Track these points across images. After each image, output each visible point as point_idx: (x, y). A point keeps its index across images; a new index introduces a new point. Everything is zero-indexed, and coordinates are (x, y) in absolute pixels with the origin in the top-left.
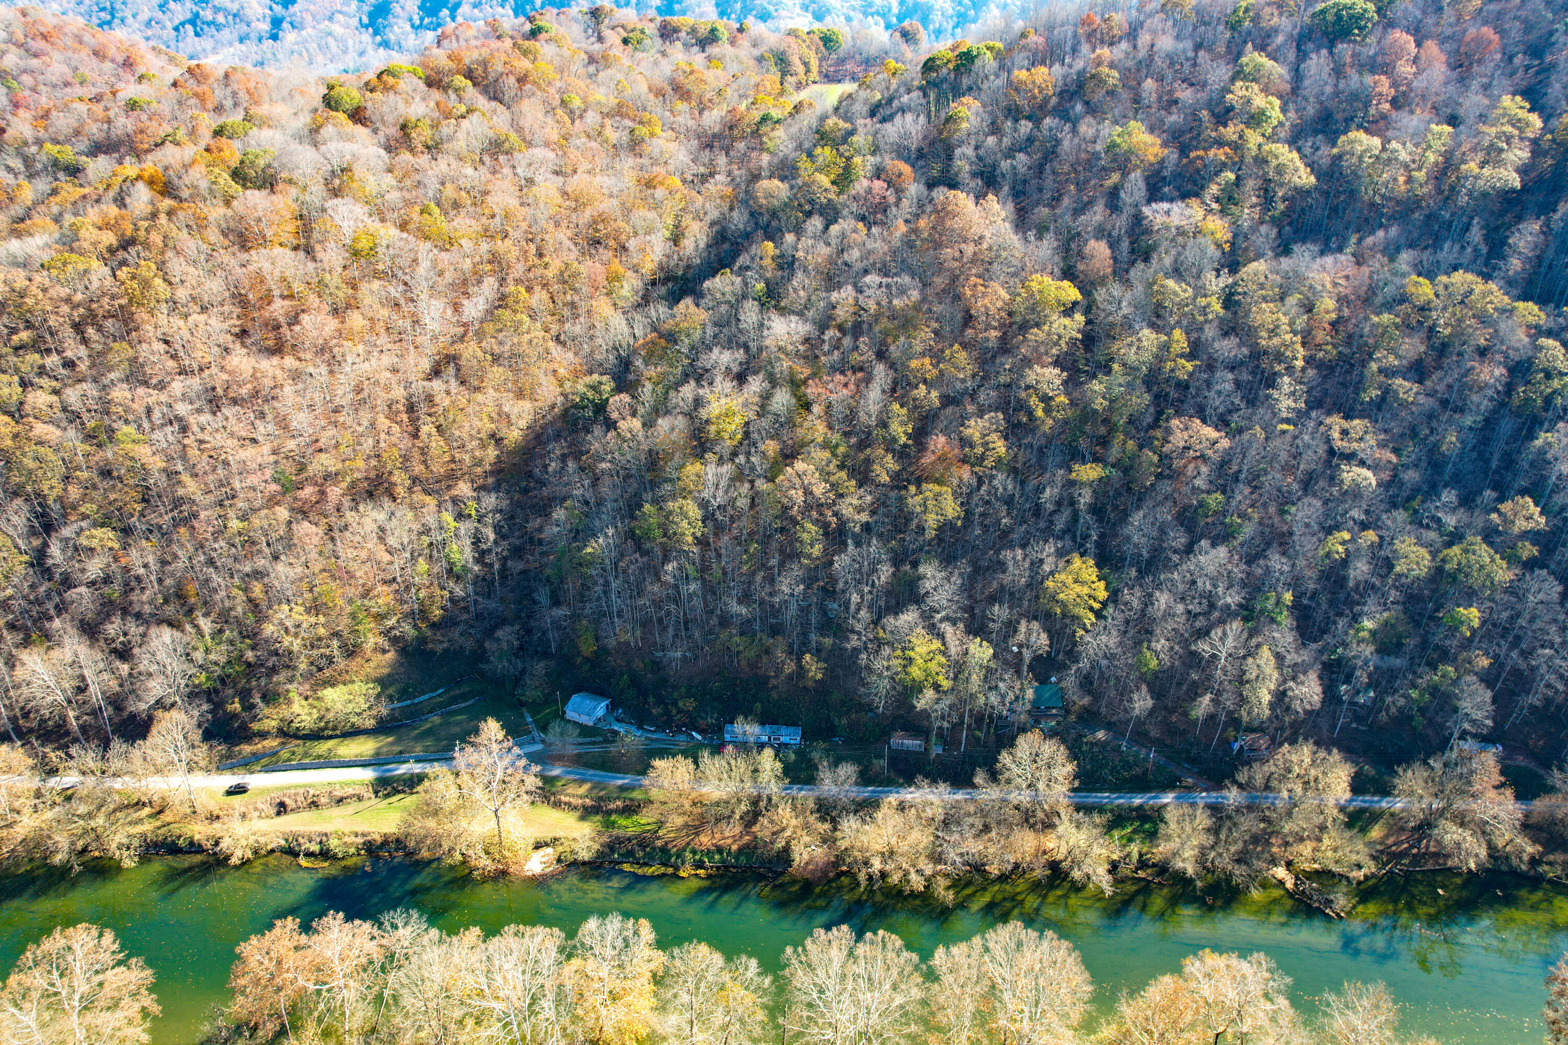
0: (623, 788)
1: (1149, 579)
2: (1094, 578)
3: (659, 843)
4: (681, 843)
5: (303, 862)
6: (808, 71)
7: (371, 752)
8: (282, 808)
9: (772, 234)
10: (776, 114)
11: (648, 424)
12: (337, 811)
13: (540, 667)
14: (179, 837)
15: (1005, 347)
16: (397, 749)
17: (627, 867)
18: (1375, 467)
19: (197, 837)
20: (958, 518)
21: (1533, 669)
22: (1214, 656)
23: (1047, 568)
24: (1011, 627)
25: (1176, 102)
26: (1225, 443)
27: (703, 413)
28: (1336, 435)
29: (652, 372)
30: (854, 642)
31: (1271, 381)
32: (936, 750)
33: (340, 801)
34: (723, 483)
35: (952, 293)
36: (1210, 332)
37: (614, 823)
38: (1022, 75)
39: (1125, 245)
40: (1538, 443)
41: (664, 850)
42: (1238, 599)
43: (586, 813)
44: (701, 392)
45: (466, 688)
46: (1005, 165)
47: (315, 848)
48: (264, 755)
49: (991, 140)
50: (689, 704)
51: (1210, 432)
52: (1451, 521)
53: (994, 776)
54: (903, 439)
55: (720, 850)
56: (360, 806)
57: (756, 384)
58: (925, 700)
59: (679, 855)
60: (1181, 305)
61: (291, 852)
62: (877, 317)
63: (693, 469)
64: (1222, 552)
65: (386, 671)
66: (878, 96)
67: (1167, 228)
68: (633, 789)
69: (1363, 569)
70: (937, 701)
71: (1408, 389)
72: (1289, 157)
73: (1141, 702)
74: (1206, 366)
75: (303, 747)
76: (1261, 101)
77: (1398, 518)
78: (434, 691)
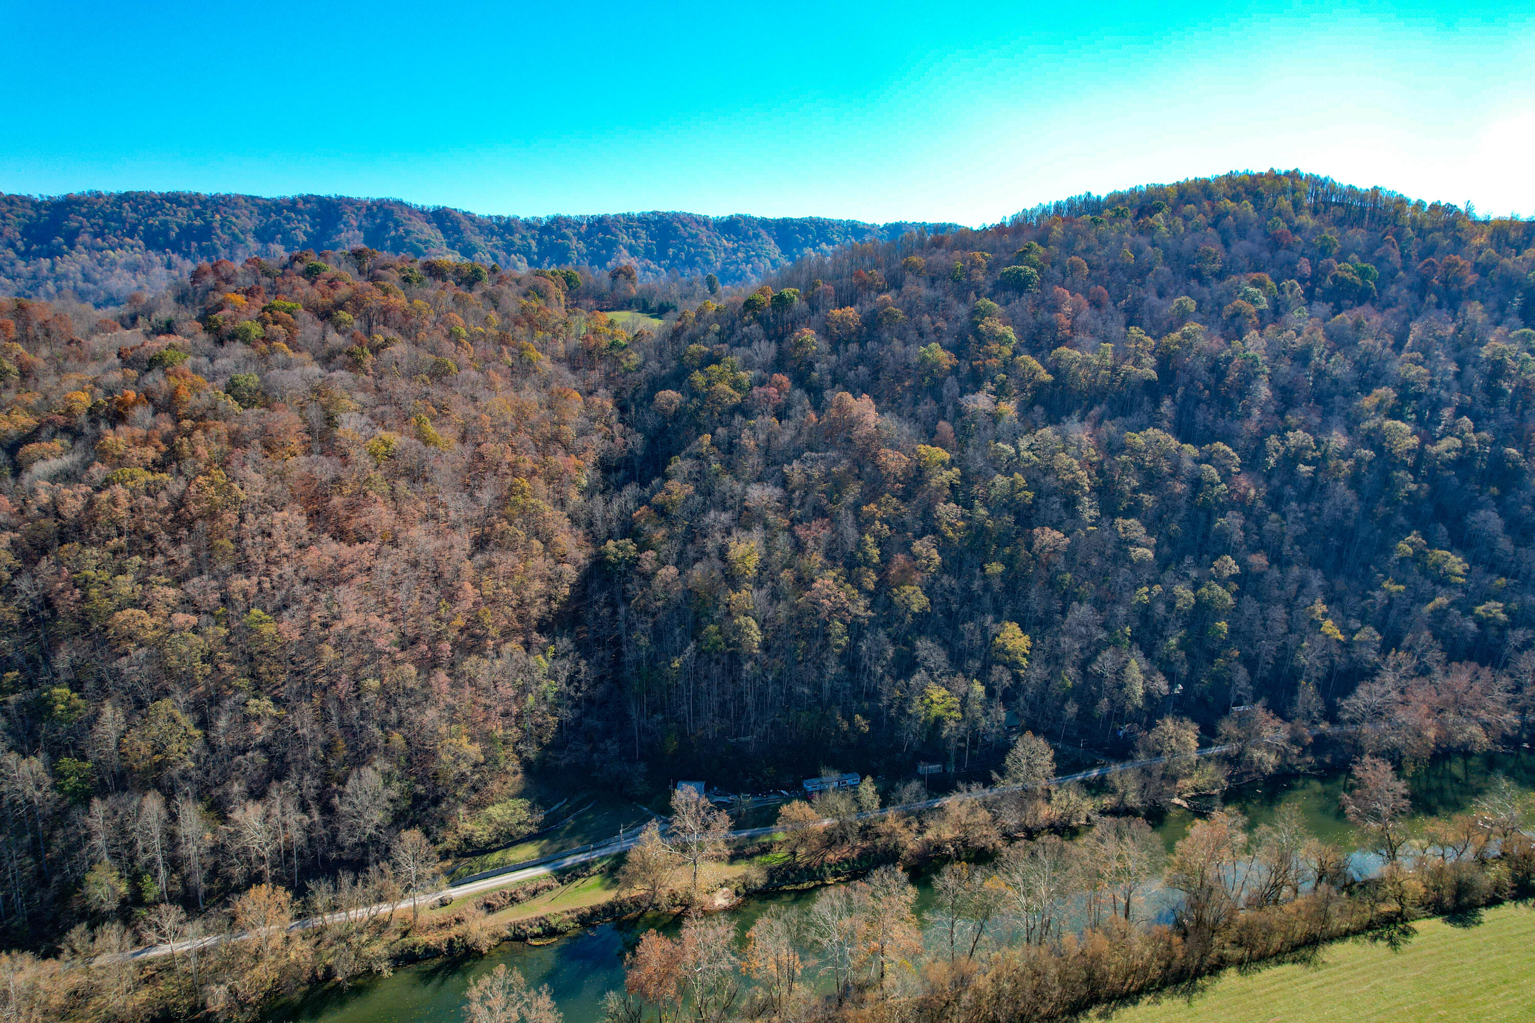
1: (1049, 632)
2: (1021, 635)
3: (802, 866)
4: (816, 863)
5: (534, 942)
8: (489, 908)
11: (681, 571)
12: (535, 902)
14: (414, 948)
16: (557, 846)
17: (785, 887)
18: (1147, 547)
19: (432, 943)
20: (929, 606)
21: (1258, 655)
22: (1102, 673)
23: (992, 631)
26: (1066, 541)
27: (730, 556)
28: (1120, 529)
31: (1076, 501)
33: (535, 893)
35: (864, 460)
36: (1034, 474)
37: (760, 861)
38: (836, 312)
40: (1216, 525)
41: (808, 868)
43: (732, 859)
45: (583, 795)
47: (539, 930)
49: (834, 358)
50: (771, 772)
51: (1056, 535)
52: (1194, 574)
54: (876, 559)
55: (846, 860)
56: (553, 894)
57: (758, 531)
58: (947, 730)
59: (821, 871)
61: (518, 938)
65: (521, 787)
67: (977, 411)
68: (759, 836)
69: (1161, 608)
70: (957, 728)
71: (1148, 499)
72: (1034, 363)
73: (1071, 709)
74: (1039, 494)
75: (476, 862)
76: (1001, 329)
77: (1169, 576)
78: (562, 800)
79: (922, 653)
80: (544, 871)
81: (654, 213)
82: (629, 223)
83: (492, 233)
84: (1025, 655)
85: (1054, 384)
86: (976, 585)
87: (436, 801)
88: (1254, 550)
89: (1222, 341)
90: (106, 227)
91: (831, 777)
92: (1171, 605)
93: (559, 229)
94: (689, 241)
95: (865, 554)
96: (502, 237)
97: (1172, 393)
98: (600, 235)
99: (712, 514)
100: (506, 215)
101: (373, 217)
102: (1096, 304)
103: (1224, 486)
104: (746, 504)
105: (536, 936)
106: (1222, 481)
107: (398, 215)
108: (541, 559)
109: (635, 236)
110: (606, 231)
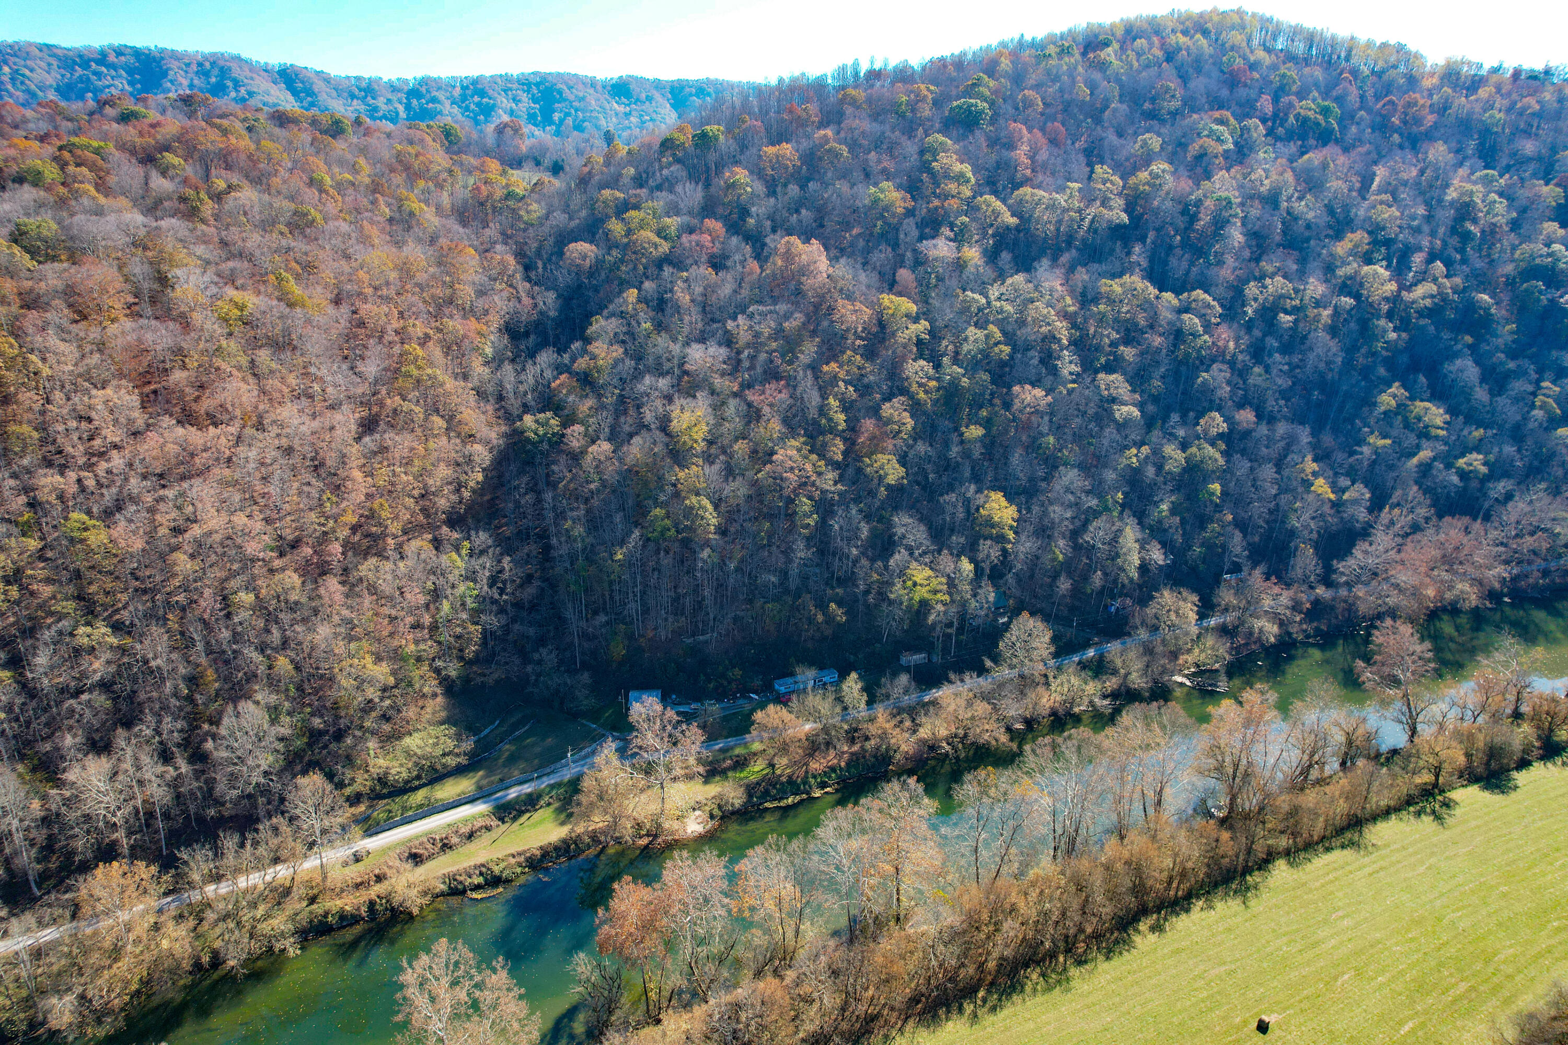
2: (1006, 505)
3: (784, 779)
4: (799, 774)
5: (475, 895)
7: (473, 787)
8: (416, 859)
12: (472, 846)
14: (326, 916)
16: (495, 778)
17: (767, 805)
18: (1132, 405)
19: (348, 908)
20: (906, 476)
21: (1250, 518)
23: (976, 502)
26: (1048, 399)
27: (673, 428)
28: (1103, 386)
30: (862, 586)
33: (470, 836)
34: (718, 480)
37: (735, 777)
40: (1200, 380)
41: (791, 781)
43: (707, 777)
45: (519, 715)
47: (480, 880)
48: (358, 822)
52: (1181, 433)
53: (998, 658)
54: (842, 425)
55: (833, 769)
56: (494, 834)
57: (704, 397)
58: (937, 612)
59: (805, 782)
61: (455, 892)
63: (682, 472)
67: (942, 259)
68: (732, 748)
69: (1150, 471)
70: (945, 613)
71: (1128, 353)
72: (998, 204)
73: (1064, 585)
74: (1015, 349)
75: (395, 805)
76: (958, 167)
77: (1156, 435)
78: (493, 723)
79: (900, 531)
80: (481, 808)
82: (507, 84)
83: (353, 96)
84: (1011, 527)
85: (1018, 229)
86: (954, 451)
87: (339, 736)
88: (1240, 406)
89: (1190, 182)
91: (807, 675)
92: (1159, 468)
93: (428, 91)
94: (576, 104)
95: (830, 420)
96: (363, 100)
97: (1143, 239)
98: (476, 99)
99: (648, 380)
100: (366, 76)
101: (207, 74)
102: (1054, 142)
103: (1206, 337)
104: (687, 367)
105: (477, 887)
106: (1205, 332)
107: (236, 73)
108: (444, 439)
109: (516, 100)
110: (482, 93)
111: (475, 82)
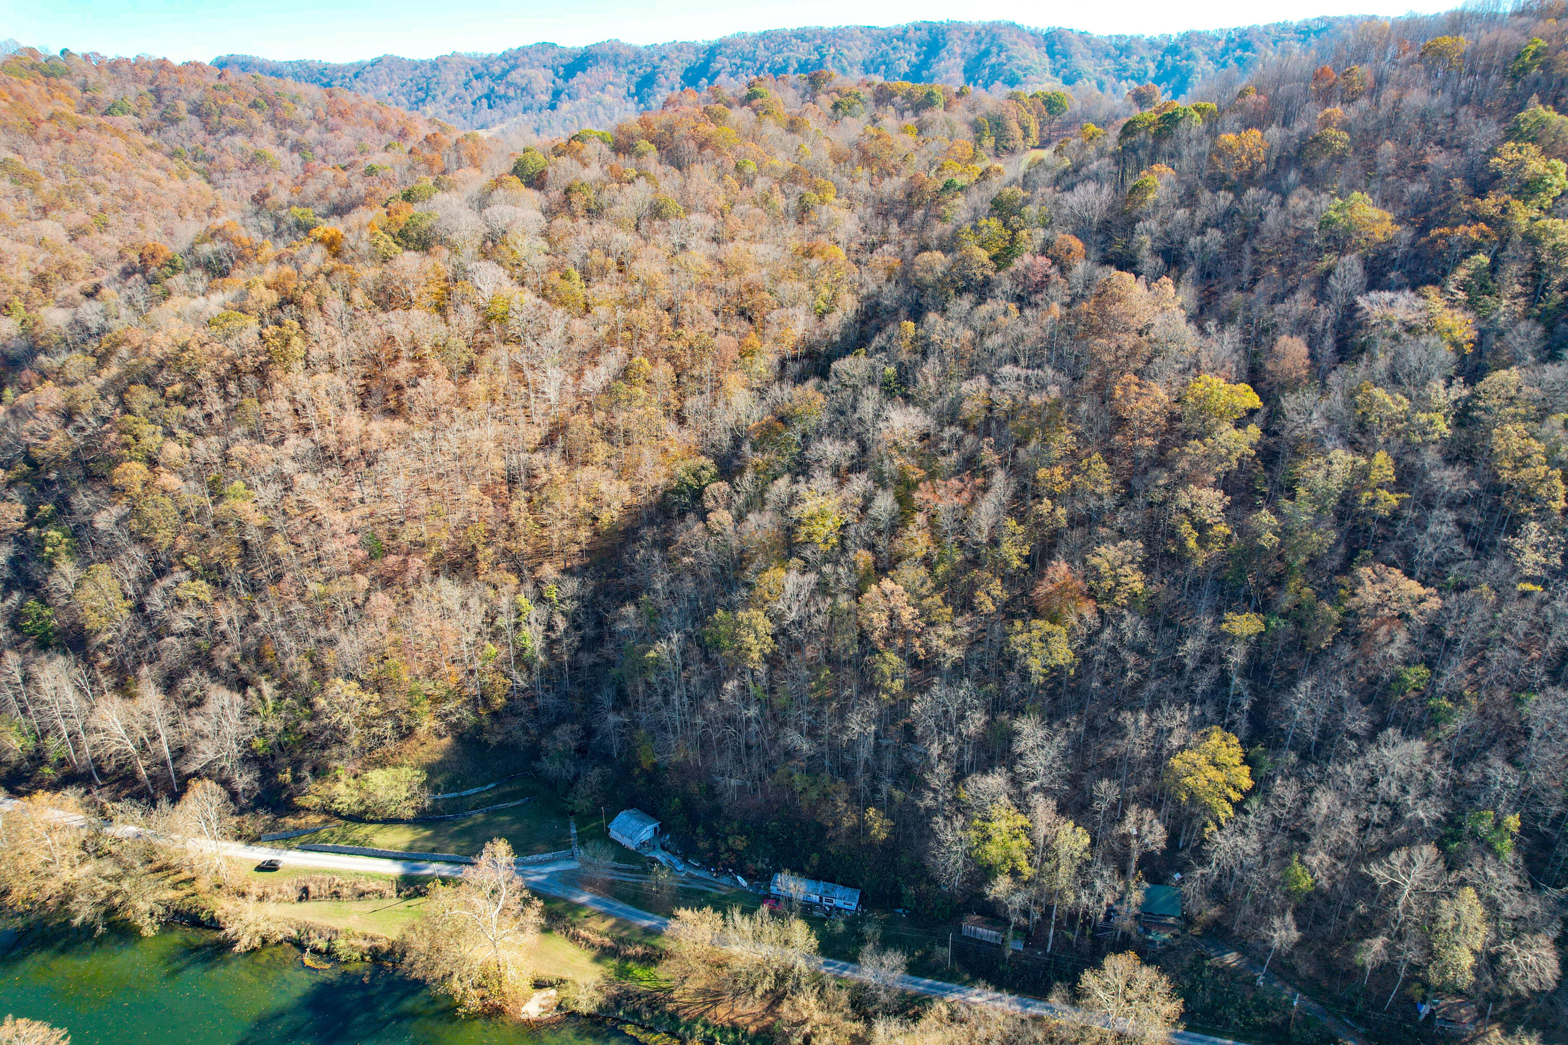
0: (648, 932)
1: (1312, 769)
2: (1237, 760)
3: (670, 1007)
4: (694, 1011)
5: (308, 959)
6: (1026, 136)
7: (405, 845)
8: (304, 894)
9: (917, 314)
10: (960, 181)
11: (740, 518)
12: (356, 906)
13: (594, 775)
14: (203, 909)
15: (1161, 460)
16: (431, 845)
17: (629, 1029)
19: (218, 913)
20: (1071, 665)
22: (1394, 885)
23: (1175, 742)
24: (1117, 813)
25: (1424, 169)
26: (1434, 603)
27: (795, 512)
29: (759, 459)
30: (928, 801)
31: (1514, 526)
32: (1014, 946)
33: (362, 895)
34: (804, 593)
35: (1103, 392)
36: (1431, 456)
37: (629, 971)
38: (1228, 138)
39: (1329, 341)
41: (673, 1016)
42: (1435, 813)
43: (603, 954)
44: (795, 488)
45: (517, 787)
46: (1194, 242)
47: (322, 945)
48: (306, 832)
49: (1181, 214)
50: (739, 843)
51: (1413, 587)
53: (1076, 996)
54: (1016, 563)
55: (735, 1029)
56: (379, 904)
57: (859, 483)
58: (1001, 887)
59: (688, 1027)
60: (1392, 421)
61: (299, 945)
62: (1012, 414)
63: (776, 574)
64: (1418, 747)
65: (438, 757)
66: (1067, 163)
67: (1389, 324)
68: (659, 934)
70: (1013, 893)
74: (1410, 501)
75: (341, 830)
78: (484, 784)
79: (1022, 743)
80: (395, 869)
81: (1320, 20)
82: (1282, 34)
83: (1107, 55)
84: (1231, 801)
86: (1191, 647)
90: (742, 66)
93: (1187, 47)
95: (999, 552)
96: (1116, 59)
98: (1238, 53)
100: (1128, 34)
101: (979, 43)
107: (1005, 39)
110: (1246, 46)
111: (1243, 34)
